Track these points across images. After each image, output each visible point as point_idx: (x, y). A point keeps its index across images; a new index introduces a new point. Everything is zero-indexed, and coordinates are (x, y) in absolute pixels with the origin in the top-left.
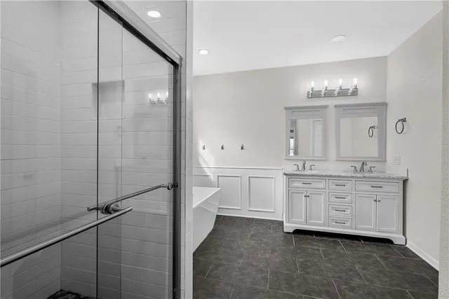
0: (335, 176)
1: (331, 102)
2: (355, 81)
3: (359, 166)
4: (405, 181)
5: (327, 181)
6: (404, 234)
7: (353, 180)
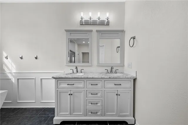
0: (90, 78)
1: (94, 28)
2: (108, 15)
3: (109, 69)
4: (135, 80)
5: (85, 81)
6: (134, 117)
7: (103, 80)
